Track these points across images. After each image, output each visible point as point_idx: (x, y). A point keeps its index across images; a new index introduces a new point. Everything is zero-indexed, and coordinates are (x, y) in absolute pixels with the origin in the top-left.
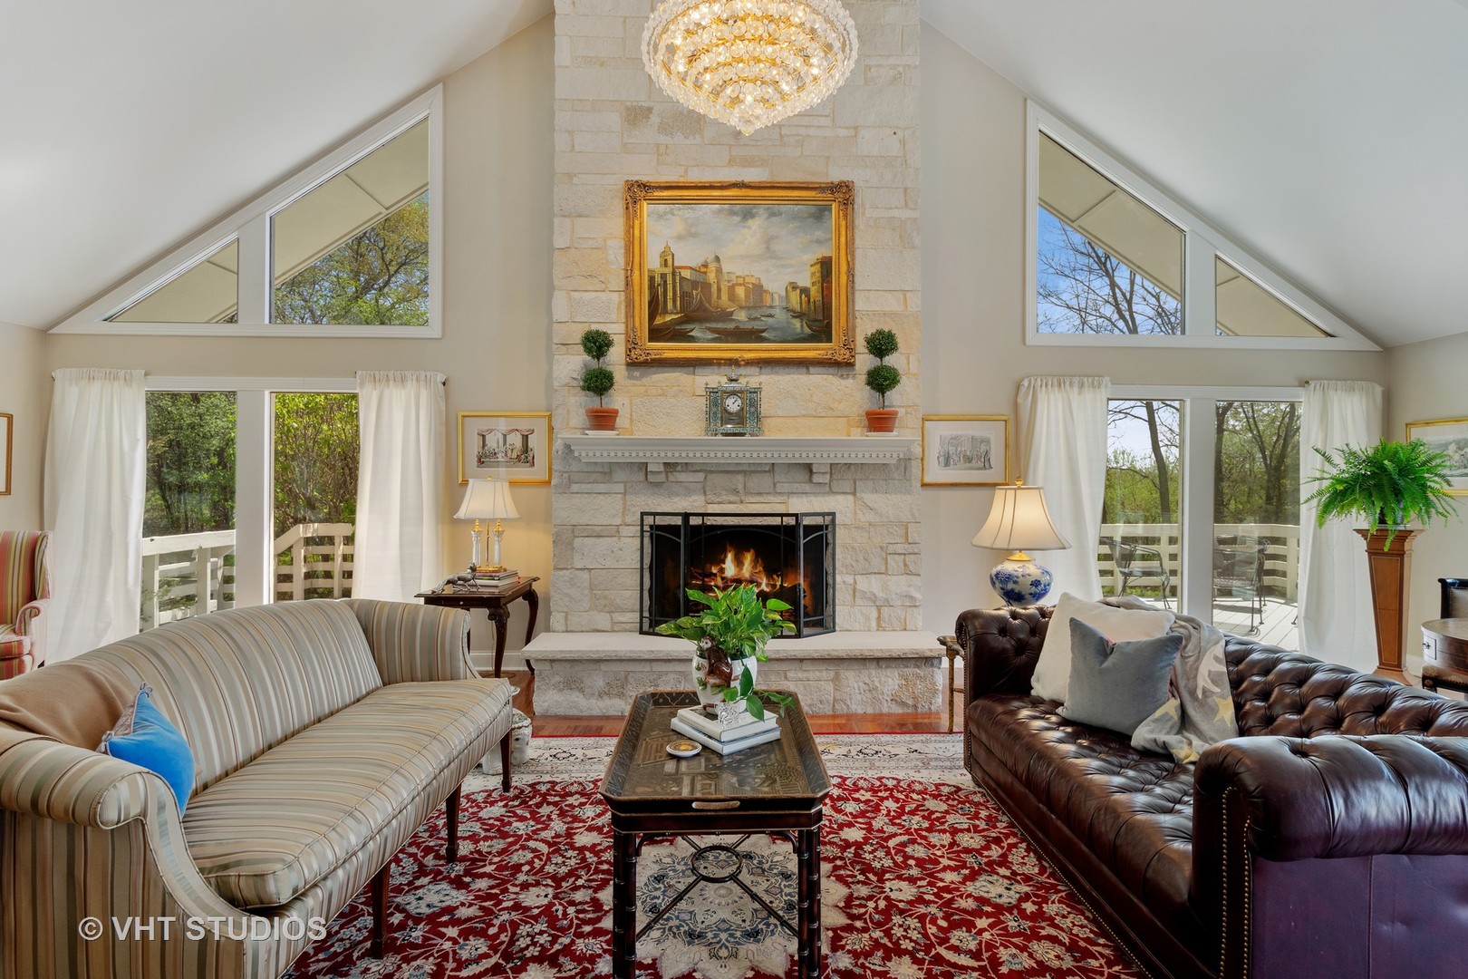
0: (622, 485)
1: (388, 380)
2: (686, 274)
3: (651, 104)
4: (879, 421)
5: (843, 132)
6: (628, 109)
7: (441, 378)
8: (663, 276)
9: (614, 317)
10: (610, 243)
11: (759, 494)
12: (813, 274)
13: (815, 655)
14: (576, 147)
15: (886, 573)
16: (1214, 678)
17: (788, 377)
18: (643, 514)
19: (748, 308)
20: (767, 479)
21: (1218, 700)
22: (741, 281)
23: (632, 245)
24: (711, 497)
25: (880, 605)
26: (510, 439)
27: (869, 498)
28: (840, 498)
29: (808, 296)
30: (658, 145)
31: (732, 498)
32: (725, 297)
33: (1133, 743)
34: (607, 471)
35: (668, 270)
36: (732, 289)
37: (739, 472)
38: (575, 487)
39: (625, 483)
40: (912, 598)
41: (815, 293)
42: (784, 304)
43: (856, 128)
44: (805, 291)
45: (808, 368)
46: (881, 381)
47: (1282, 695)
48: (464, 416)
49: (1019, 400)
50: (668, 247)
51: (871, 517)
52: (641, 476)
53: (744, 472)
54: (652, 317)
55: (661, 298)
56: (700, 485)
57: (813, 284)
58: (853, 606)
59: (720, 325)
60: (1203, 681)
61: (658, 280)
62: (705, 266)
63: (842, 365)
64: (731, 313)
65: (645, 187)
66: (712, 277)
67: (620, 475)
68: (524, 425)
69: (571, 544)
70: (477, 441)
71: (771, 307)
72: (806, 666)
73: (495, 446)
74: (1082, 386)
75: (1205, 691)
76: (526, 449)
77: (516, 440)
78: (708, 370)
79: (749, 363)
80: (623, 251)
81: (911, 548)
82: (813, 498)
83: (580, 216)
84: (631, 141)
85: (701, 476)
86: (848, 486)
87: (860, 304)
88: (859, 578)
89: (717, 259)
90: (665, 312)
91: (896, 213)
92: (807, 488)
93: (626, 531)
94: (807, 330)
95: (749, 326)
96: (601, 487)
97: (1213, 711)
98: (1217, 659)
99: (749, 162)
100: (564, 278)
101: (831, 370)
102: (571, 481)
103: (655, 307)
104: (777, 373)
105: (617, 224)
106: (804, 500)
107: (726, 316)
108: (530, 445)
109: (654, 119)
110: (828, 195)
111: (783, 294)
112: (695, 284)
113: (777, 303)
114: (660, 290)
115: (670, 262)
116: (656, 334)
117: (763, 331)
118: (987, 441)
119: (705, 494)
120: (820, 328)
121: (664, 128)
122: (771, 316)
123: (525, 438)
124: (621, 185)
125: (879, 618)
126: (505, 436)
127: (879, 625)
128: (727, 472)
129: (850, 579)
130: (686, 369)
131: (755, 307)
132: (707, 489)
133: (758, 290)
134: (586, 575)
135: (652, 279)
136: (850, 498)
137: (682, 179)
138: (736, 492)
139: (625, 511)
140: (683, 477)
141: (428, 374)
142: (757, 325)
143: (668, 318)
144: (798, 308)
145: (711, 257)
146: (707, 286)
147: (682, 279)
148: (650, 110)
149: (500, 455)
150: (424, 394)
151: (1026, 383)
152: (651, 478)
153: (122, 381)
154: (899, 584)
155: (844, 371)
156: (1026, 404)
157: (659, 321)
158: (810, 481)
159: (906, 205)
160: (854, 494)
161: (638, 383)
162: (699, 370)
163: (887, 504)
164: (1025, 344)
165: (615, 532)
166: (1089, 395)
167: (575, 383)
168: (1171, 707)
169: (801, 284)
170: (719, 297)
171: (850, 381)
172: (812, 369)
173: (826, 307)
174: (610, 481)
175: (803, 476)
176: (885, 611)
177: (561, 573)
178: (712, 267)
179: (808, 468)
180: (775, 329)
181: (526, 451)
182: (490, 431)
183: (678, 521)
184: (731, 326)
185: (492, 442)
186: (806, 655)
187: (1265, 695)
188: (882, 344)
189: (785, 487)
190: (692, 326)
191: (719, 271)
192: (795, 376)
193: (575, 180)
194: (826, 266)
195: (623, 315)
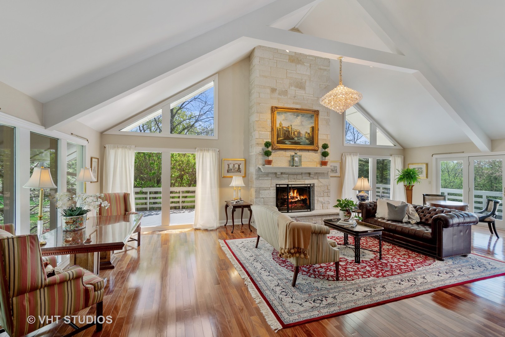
0: (271, 178)
1: (205, 150)
2: (285, 128)
3: (276, 88)
4: (324, 163)
5: (315, 98)
6: (271, 88)
7: (218, 150)
8: (280, 129)
9: (269, 138)
10: (268, 120)
11: (299, 179)
12: (310, 130)
13: (319, 215)
14: (261, 97)
15: (324, 197)
16: (412, 211)
17: (305, 153)
18: (276, 185)
19: (297, 137)
20: (301, 176)
21: (415, 214)
22: (296, 131)
23: (273, 121)
24: (289, 180)
25: (323, 203)
26: (235, 166)
27: (321, 180)
28: (315, 180)
29: (309, 135)
30: (278, 98)
31: (294, 180)
32: (293, 134)
33: (403, 222)
34: (267, 174)
35: (281, 127)
36: (294, 133)
37: (295, 174)
38: (260, 178)
39: (271, 177)
40: (329, 202)
41: (311, 134)
42: (305, 136)
43: (318, 98)
44: (309, 134)
45: (309, 151)
46: (325, 154)
47: (426, 212)
48: (224, 160)
49: (342, 158)
50: (281, 122)
51: (321, 184)
52: (275, 175)
53: (296, 174)
54: (277, 139)
55: (279, 134)
56: (287, 178)
57: (310, 132)
58: (318, 204)
59: (292, 141)
60: (411, 211)
61: (279, 129)
62: (289, 127)
63: (315, 151)
64: (294, 138)
65: (277, 108)
66: (290, 130)
67: (270, 175)
68: (239, 162)
69: (259, 192)
70: (227, 166)
71: (302, 137)
72: (316, 217)
73: (231, 167)
74: (354, 155)
75: (411, 213)
76: (239, 168)
77: (237, 166)
78: (289, 151)
79: (298, 150)
80: (271, 122)
81: (328, 191)
82: (310, 180)
83: (261, 113)
84: (272, 96)
85: (288, 175)
86: (317, 177)
87: (319, 137)
88: (319, 198)
89: (291, 125)
90: (280, 137)
91: (326, 117)
92: (309, 178)
93: (272, 189)
94: (309, 143)
95: (297, 141)
96: (266, 178)
97: (414, 216)
98: (412, 208)
99: (297, 103)
100: (258, 128)
101: (313, 152)
102: (259, 177)
103: (278, 136)
104: (302, 152)
105: (269, 116)
106: (308, 181)
107: (293, 139)
108: (240, 167)
109: (277, 92)
110: (314, 113)
111: (304, 134)
112: (286, 131)
113: (303, 136)
114: (279, 132)
115: (281, 126)
116: (278, 142)
117: (300, 142)
118: (336, 167)
119: (288, 180)
120: (312, 143)
121: (279, 94)
122: (302, 139)
123: (239, 166)
124: (270, 107)
125: (322, 207)
126: (234, 165)
127: (322, 208)
128: (293, 174)
129: (317, 198)
130: (284, 151)
131: (299, 137)
132: (289, 178)
133: (299, 133)
134: (262, 199)
135: (277, 129)
136: (317, 180)
137: (283, 106)
138: (295, 179)
139: (271, 183)
140: (284, 176)
141: (215, 149)
142: (299, 141)
143: (281, 139)
144: (307, 138)
145: (290, 125)
146: (289, 132)
147: (284, 129)
148: (276, 89)
149: (232, 170)
150: (214, 154)
151: (344, 154)
152: (277, 176)
153: (128, 149)
154: (326, 199)
155: (316, 152)
156: (344, 159)
157: (279, 139)
158: (309, 176)
159: (328, 116)
160: (318, 179)
161: (274, 153)
162: (287, 151)
163: (324, 181)
164: (343, 145)
165: (269, 189)
166: (355, 157)
167: (260, 153)
168: (407, 216)
169: (308, 132)
170: (291, 134)
171: (317, 154)
172: (310, 151)
173: (313, 137)
174: (268, 177)
175: (308, 175)
176: (324, 205)
177: (257, 199)
178: (290, 127)
179: (309, 174)
180: (303, 142)
181: (239, 169)
182: (231, 164)
183: (286, 186)
184: (294, 141)
185: (231, 166)
186: (316, 215)
187: (423, 212)
188: (325, 146)
189: (305, 178)
190: (286, 141)
191: (292, 128)
192: (306, 153)
193: (260, 105)
194: (313, 128)
195: (271, 137)
